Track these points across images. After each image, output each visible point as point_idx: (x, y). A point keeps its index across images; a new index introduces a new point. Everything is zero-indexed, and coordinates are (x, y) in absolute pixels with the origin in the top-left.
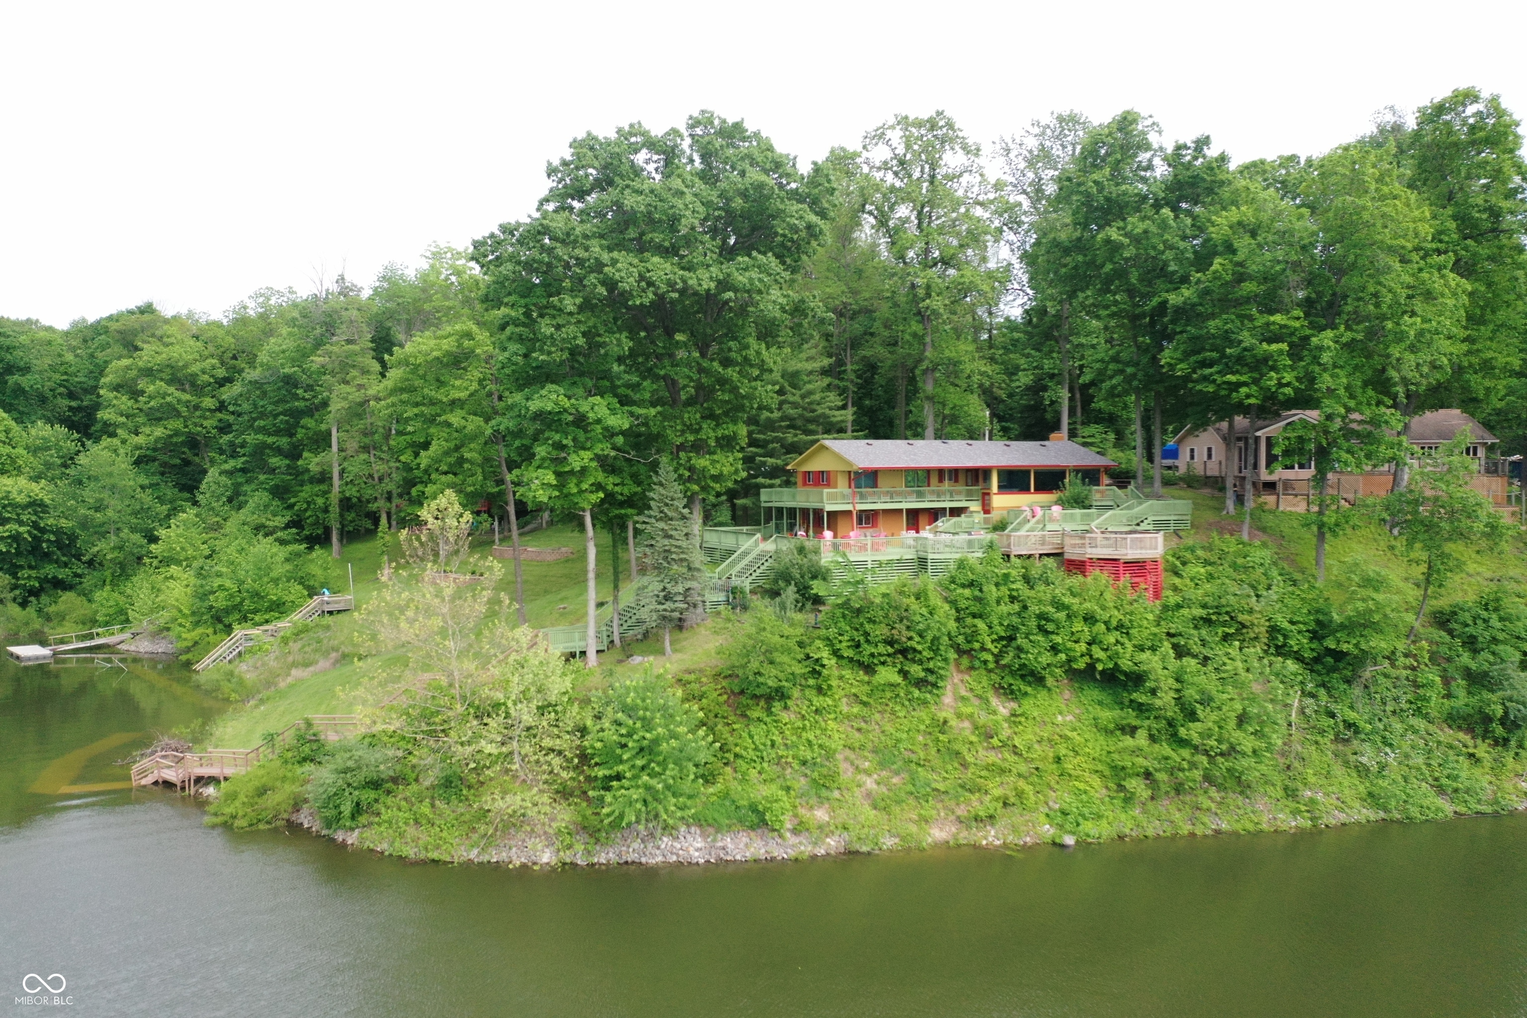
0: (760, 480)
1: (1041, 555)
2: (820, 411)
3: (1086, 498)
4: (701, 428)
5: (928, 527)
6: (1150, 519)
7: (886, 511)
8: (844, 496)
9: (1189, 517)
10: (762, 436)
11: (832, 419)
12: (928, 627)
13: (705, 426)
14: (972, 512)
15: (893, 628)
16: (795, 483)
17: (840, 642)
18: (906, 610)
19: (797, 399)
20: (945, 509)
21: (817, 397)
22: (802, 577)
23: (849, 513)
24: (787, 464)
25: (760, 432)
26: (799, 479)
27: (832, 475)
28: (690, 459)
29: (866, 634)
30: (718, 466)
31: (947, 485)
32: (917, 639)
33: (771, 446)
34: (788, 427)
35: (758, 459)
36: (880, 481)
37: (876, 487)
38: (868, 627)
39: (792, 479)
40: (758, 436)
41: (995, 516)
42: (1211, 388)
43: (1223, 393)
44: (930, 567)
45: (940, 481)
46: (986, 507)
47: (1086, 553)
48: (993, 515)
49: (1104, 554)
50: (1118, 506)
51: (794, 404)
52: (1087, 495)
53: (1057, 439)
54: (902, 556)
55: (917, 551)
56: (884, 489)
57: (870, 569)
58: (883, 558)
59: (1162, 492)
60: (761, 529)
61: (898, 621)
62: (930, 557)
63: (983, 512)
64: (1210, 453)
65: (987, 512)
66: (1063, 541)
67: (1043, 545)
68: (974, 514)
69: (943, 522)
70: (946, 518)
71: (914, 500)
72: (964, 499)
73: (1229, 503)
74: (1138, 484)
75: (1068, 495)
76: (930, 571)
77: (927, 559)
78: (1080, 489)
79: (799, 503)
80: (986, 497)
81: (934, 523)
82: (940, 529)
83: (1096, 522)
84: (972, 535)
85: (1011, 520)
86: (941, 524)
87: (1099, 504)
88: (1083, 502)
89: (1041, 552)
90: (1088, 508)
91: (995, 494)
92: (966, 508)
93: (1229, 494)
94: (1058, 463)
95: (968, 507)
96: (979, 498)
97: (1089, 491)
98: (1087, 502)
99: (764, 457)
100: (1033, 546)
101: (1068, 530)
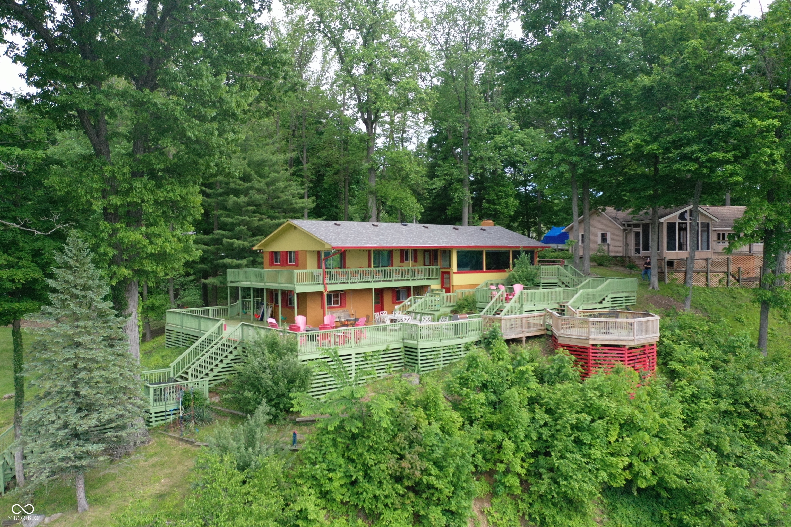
0: (228, 261)
1: (528, 338)
2: (284, 197)
3: (535, 275)
4: (132, 187)
5: (397, 307)
6: (610, 296)
7: (355, 291)
8: (314, 277)
9: (635, 294)
10: (229, 220)
11: (295, 205)
12: (447, 454)
13: (137, 184)
14: (433, 290)
15: (402, 457)
16: (262, 263)
17: (330, 480)
18: (415, 428)
19: (262, 185)
20: (409, 288)
21: (281, 184)
22: (276, 383)
23: (321, 293)
24: (253, 246)
25: (227, 216)
26: (266, 260)
27: (300, 255)
28: (115, 231)
29: (366, 468)
30: (159, 241)
31: (409, 265)
32: (434, 471)
33: (238, 228)
34: (254, 212)
35: (225, 240)
36: (348, 262)
37: (344, 267)
38: (369, 458)
39: (259, 260)
40: (226, 219)
41: (456, 295)
42: (693, 167)
43: (705, 171)
44: (420, 358)
45: (402, 261)
46: (447, 286)
47: (588, 339)
48: (454, 294)
49: (609, 340)
50: (563, 283)
51: (259, 191)
52: (536, 273)
53: (489, 225)
54: (388, 346)
55: (403, 339)
56: (353, 270)
57: (354, 364)
58: (368, 350)
59: (590, 270)
60: (226, 309)
61: (407, 447)
62: (420, 347)
63: (444, 290)
64: (604, 237)
65: (448, 291)
66: (544, 322)
67: (529, 327)
68: (436, 292)
69: (410, 301)
70: (412, 297)
71: (381, 279)
72: (426, 277)
73: (655, 280)
74: (576, 263)
75: (521, 273)
76: (420, 362)
77: (416, 349)
78: (531, 268)
79: (267, 284)
80: (445, 276)
81: (401, 302)
82: (410, 309)
83: (571, 301)
84: (458, 319)
85: (479, 300)
86: (409, 303)
87: (546, 281)
88: (533, 280)
89: (528, 335)
90: (537, 285)
91: (455, 273)
92: (427, 286)
93: (654, 271)
94: (506, 245)
95: (429, 286)
96: (439, 277)
97: (538, 269)
98: (536, 280)
99: (231, 239)
100: (520, 329)
101: (551, 311)
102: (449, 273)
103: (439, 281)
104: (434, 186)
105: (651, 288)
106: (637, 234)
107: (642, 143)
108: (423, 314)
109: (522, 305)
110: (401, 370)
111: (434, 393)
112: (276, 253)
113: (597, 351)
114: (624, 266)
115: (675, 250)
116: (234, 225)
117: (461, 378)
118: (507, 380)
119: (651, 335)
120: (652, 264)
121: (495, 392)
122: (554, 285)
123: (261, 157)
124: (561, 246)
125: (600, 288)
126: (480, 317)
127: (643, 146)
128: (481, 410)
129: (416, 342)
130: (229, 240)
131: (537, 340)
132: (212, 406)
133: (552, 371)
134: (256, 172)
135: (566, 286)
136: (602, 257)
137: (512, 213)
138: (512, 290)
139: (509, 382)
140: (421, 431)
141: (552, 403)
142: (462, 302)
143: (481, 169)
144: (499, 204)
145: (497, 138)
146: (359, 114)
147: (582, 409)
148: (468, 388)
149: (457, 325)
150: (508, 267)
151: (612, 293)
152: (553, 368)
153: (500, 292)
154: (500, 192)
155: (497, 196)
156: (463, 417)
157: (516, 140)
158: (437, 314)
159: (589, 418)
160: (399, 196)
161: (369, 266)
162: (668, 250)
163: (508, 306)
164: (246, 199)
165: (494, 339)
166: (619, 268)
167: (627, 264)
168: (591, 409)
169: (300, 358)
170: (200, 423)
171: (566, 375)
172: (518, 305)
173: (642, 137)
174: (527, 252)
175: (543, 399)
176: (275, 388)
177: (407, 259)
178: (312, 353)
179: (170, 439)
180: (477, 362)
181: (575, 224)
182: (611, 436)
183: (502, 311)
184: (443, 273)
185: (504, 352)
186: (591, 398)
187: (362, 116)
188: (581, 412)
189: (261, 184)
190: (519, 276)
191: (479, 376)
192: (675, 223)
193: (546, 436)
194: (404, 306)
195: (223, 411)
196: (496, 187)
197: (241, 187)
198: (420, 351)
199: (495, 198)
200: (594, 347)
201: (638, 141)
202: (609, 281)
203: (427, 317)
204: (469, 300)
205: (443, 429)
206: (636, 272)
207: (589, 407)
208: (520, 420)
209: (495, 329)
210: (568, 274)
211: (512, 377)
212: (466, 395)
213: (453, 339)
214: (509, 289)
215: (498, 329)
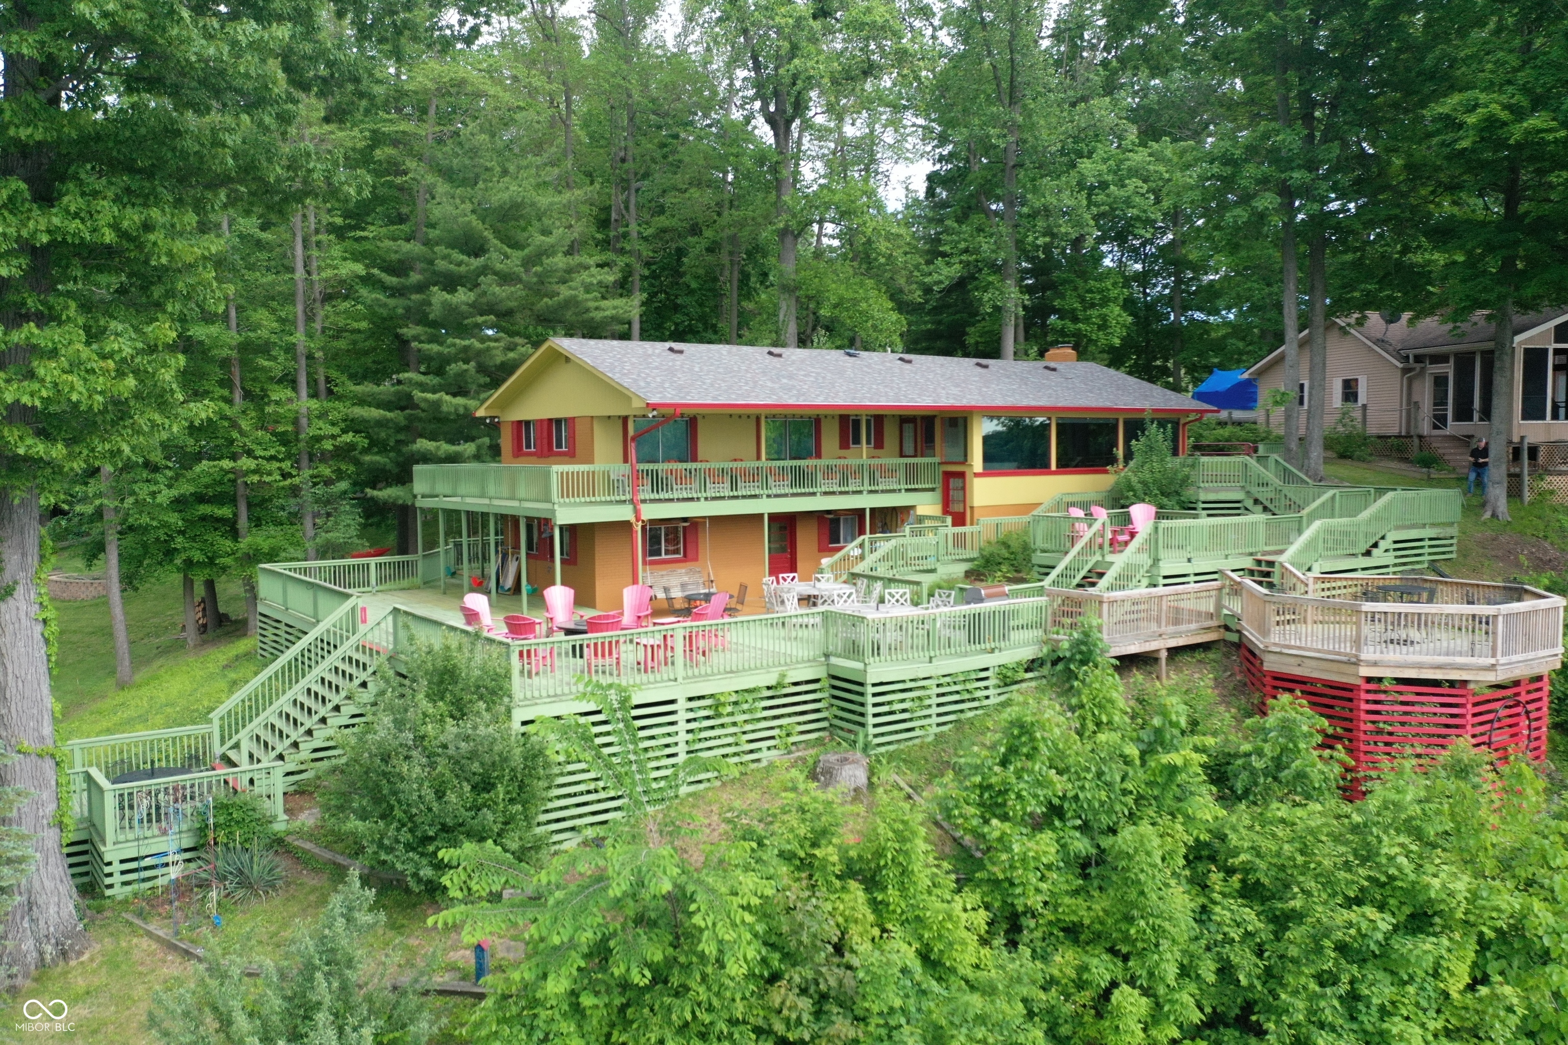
1: (1174, 652)
2: (565, 292)
3: (1185, 482)
5: (825, 561)
6: (1392, 536)
7: (718, 521)
8: (608, 485)
9: (1454, 531)
10: (433, 348)
14: (921, 519)
16: (500, 452)
19: (514, 264)
20: (859, 513)
21: (559, 261)
23: (625, 526)
25: (433, 339)
26: (506, 441)
27: (579, 428)
31: (860, 454)
33: (453, 368)
36: (704, 445)
37: (694, 459)
40: (426, 346)
41: (980, 530)
44: (871, 710)
45: (844, 445)
46: (957, 508)
47: (1357, 663)
48: (975, 528)
49: (1420, 666)
50: (1256, 501)
51: (506, 278)
52: (1187, 477)
53: (1065, 358)
54: (783, 676)
55: (827, 656)
56: (714, 465)
57: (682, 726)
58: (724, 686)
59: (1322, 469)
60: (414, 563)
61: (806, 1018)
62: (871, 679)
63: (949, 519)
64: (1350, 391)
65: (959, 520)
66: (1219, 606)
67: (1177, 622)
68: (928, 523)
69: (861, 546)
70: (866, 537)
71: (788, 490)
72: (903, 486)
73: (1498, 493)
74: (1289, 450)
75: (1147, 476)
76: (871, 721)
77: (861, 684)
78: (1173, 463)
79: (496, 502)
80: (954, 482)
81: (840, 549)
82: (858, 569)
83: (1292, 550)
84: (981, 600)
85: (1040, 543)
86: (857, 552)
87: (1212, 497)
88: (1178, 493)
89: (1173, 643)
90: (1189, 507)
91: (977, 475)
92: (907, 509)
93: (1497, 472)
94: (1108, 404)
95: (913, 507)
96: (939, 485)
97: (1193, 466)
98: (1189, 493)
99: (434, 392)
100: (1154, 627)
101: (1234, 576)
102: (962, 475)
103: (937, 496)
104: (936, 277)
105: (1488, 515)
106: (1440, 382)
107: (1504, 115)
108: (891, 580)
109: (1156, 561)
110: (819, 742)
111: (901, 838)
112: (528, 423)
113: (1382, 697)
114: (1406, 460)
115: (1543, 417)
116: (446, 360)
117: (984, 787)
118: (1125, 792)
119: (1541, 653)
120: (1492, 453)
121: (1085, 828)
122: (1232, 508)
123: (506, 196)
124: (1238, 414)
125: (1365, 514)
126: (1041, 591)
127: (1505, 124)
128: (1044, 886)
129: (859, 665)
130: (429, 396)
131: (1199, 655)
132: (289, 839)
133: (1258, 764)
134: (497, 232)
135: (1265, 509)
136: (1349, 437)
137: (1117, 342)
138: (1127, 519)
139: (1130, 800)
140: (855, 962)
141: (1263, 865)
142: (994, 549)
143: (1044, 235)
144: (1087, 320)
145: (1085, 165)
146: (758, 104)
147: (1362, 889)
148: (1005, 818)
149: (976, 617)
150: (1113, 460)
151: (1397, 528)
152: (1260, 753)
153: (1097, 526)
154: (1090, 291)
155: (1082, 300)
156: (987, 907)
157: (1130, 169)
158: (927, 580)
159: (1385, 922)
160: (849, 295)
161: (759, 458)
162: (1524, 418)
163: (1118, 561)
164: (471, 296)
165: (1083, 662)
166: (1394, 465)
167: (1415, 452)
168: (1388, 891)
169: (519, 715)
170: (240, 893)
171: (1301, 776)
172: (1145, 560)
173: (1504, 98)
174: (1162, 424)
175: (1235, 853)
176: (435, 806)
177: (857, 441)
178: (556, 697)
179: (145, 943)
180: (1033, 739)
181: (1288, 348)
182: (1452, 974)
183: (1101, 575)
184: (948, 475)
185: (1111, 701)
186: (1391, 858)
187: (764, 109)
188: (1359, 902)
189: (514, 261)
190: (1144, 483)
191: (1039, 784)
192: (1546, 351)
193: (1249, 975)
194: (846, 558)
195: (314, 856)
196: (1080, 283)
197: (463, 269)
198: (870, 690)
199: (1077, 305)
200: (1371, 686)
201: (1495, 108)
202: (1390, 495)
203: (897, 591)
204: (1015, 545)
205: (925, 956)
206: (1443, 475)
207: (1383, 885)
208: (1167, 925)
209: (1086, 634)
210: (1270, 475)
211: (1137, 780)
212: (1000, 839)
213: (966, 654)
214: (1116, 516)
215: (1095, 634)
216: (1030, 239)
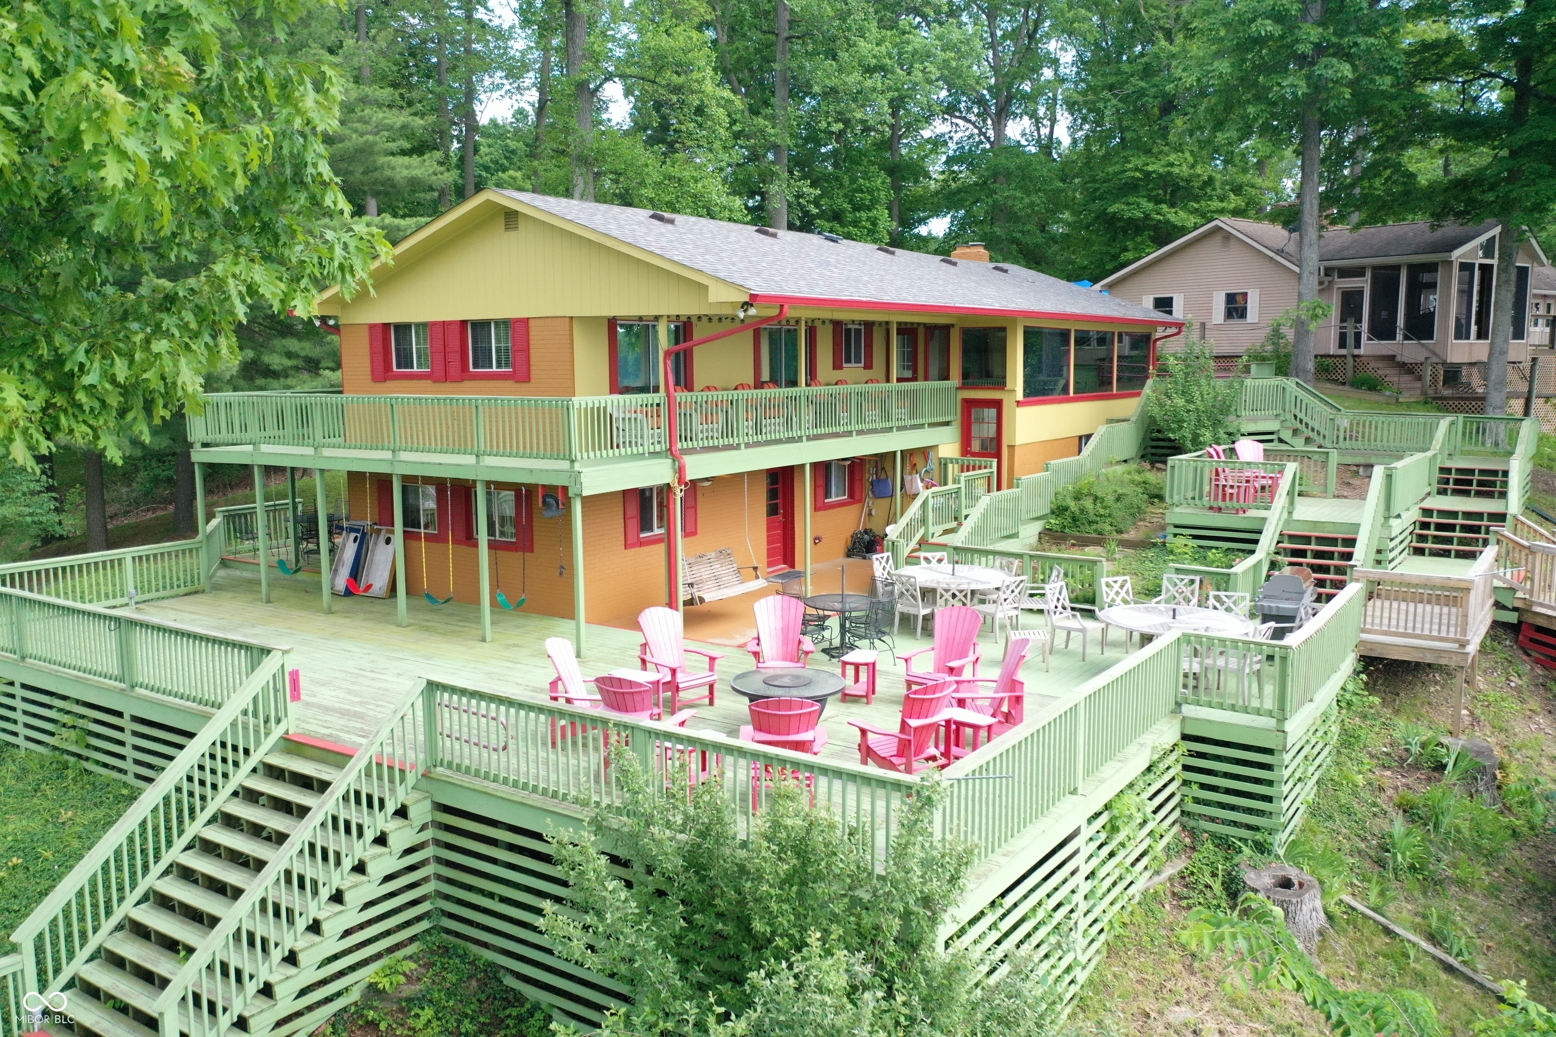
23: (661, 492)
27: (539, 335)
45: (837, 364)
50: (1296, 432)
54: (1154, 750)
55: (1180, 705)
58: (1115, 785)
60: (193, 553)
64: (1234, 305)
69: (924, 504)
81: (836, 506)
82: (956, 539)
87: (1253, 427)
91: (1019, 403)
93: (1499, 395)
96: (956, 418)
97: (1238, 390)
102: (997, 404)
103: (955, 433)
112: (402, 329)
114: (1335, 381)
115: (1468, 337)
162: (1455, 337)
167: (1347, 374)
177: (848, 358)
184: (971, 403)
192: (1473, 265)
216: (823, 125)
